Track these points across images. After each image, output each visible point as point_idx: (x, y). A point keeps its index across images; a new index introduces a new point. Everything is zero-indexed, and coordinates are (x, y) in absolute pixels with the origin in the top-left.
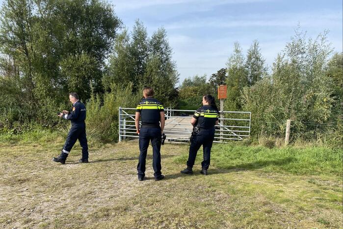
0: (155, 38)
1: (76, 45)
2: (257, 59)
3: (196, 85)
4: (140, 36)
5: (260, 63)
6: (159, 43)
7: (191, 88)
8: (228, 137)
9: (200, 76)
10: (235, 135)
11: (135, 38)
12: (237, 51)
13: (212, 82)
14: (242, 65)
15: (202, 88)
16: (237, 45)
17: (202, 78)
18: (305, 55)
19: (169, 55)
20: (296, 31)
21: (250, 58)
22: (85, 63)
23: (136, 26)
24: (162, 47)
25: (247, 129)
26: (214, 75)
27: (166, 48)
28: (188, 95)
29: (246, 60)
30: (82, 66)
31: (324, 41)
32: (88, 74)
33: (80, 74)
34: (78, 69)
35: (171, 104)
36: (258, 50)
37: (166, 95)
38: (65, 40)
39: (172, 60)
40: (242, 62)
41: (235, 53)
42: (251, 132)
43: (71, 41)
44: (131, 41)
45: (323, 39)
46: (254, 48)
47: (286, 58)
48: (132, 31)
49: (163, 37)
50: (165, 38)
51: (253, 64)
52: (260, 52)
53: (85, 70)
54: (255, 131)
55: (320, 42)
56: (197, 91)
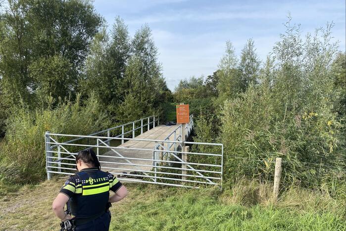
0: (138, 38)
1: (48, 46)
2: (252, 60)
3: (193, 87)
4: (121, 35)
5: (255, 64)
6: (143, 43)
7: (187, 90)
8: (193, 179)
9: (197, 77)
10: (202, 176)
11: (116, 38)
12: (230, 52)
13: (208, 84)
14: (235, 67)
15: (199, 90)
16: (229, 44)
17: (199, 79)
18: (301, 57)
19: (154, 56)
20: (287, 25)
21: (244, 59)
22: (58, 66)
23: (116, 24)
24: (146, 47)
25: (219, 169)
26: (210, 77)
27: (152, 48)
28: (184, 98)
29: (240, 61)
30: (55, 70)
31: (328, 37)
32: (61, 78)
33: (52, 78)
34: (50, 73)
35: (154, 113)
36: (254, 50)
37: (149, 102)
38: (35, 40)
39: (157, 62)
40: (235, 64)
41: (228, 54)
42: (224, 173)
43: (43, 41)
44: (111, 40)
45: (326, 36)
46: (248, 48)
47: (277, 61)
48: (112, 29)
49: (147, 36)
50: (150, 38)
51: (248, 66)
52: (255, 52)
53: (58, 74)
54: (230, 172)
55: (322, 40)
56: (193, 93)
